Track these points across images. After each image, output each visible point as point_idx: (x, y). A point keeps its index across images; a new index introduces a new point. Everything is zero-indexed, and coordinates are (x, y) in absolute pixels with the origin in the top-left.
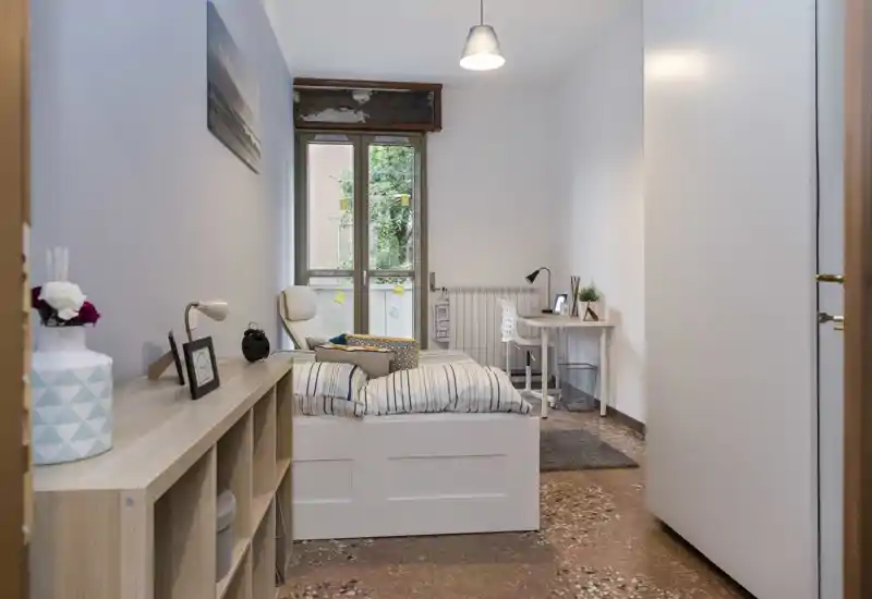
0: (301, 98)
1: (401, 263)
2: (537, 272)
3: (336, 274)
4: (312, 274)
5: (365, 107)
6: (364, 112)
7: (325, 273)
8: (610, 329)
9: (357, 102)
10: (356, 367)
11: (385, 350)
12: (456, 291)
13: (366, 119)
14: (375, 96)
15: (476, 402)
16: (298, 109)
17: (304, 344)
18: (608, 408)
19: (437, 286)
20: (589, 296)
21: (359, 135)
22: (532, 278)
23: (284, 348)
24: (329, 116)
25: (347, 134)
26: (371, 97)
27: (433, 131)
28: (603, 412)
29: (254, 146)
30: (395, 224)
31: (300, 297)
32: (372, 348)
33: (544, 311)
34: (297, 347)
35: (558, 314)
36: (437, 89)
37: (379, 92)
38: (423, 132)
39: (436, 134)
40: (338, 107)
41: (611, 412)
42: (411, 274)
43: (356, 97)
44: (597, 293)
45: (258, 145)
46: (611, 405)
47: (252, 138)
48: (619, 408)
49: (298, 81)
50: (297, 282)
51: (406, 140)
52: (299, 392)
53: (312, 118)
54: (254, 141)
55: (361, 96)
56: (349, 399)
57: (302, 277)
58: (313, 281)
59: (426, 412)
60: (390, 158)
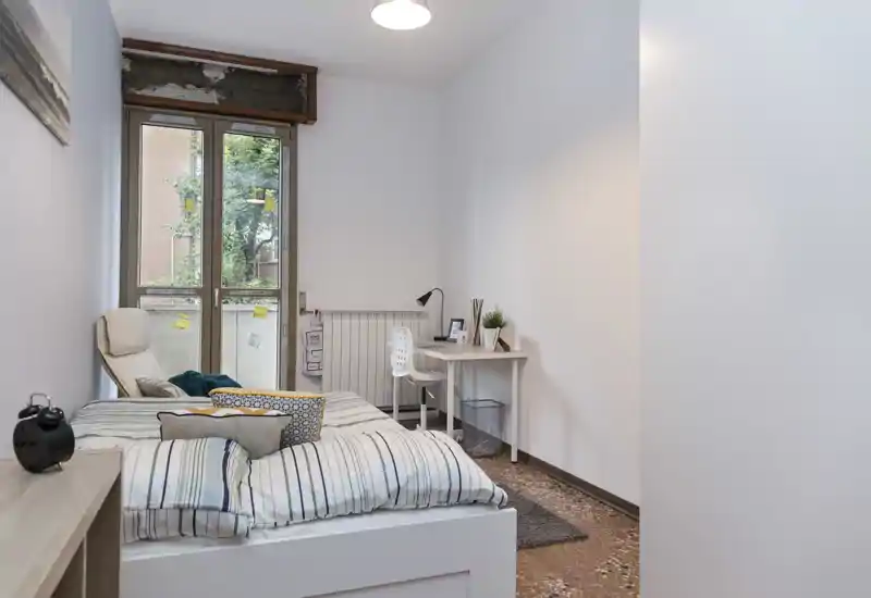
0: (131, 65)
1: (248, 280)
2: (429, 294)
3: (178, 292)
4: (144, 291)
5: (218, 87)
6: (217, 91)
7: (163, 292)
8: (522, 361)
9: (208, 79)
10: (229, 442)
11: (275, 412)
12: (333, 314)
13: (219, 100)
14: (231, 73)
15: (428, 493)
16: (127, 80)
17: (132, 388)
18: (520, 453)
19: (308, 309)
20: (495, 322)
21: (212, 119)
22: (424, 300)
23: (102, 397)
24: (171, 91)
25: (195, 117)
26: (226, 75)
27: (305, 123)
28: (514, 457)
29: (60, 103)
30: (241, 237)
31: (126, 325)
32: (253, 410)
33: (436, 339)
34: (122, 393)
35: (455, 341)
36: (312, 72)
37: (238, 70)
38: (294, 123)
39: (307, 126)
40: (183, 84)
41: (524, 458)
42: (277, 294)
43: (207, 73)
44: (504, 318)
45: (64, 100)
46: (523, 449)
47: (55, 86)
48: (534, 452)
49: (127, 43)
50: (123, 303)
51: (272, 130)
52: (133, 505)
53: (147, 92)
54: (59, 94)
55: (214, 74)
56: (225, 509)
57: (129, 295)
58: (144, 300)
59: (351, 515)
60: (237, 162)
